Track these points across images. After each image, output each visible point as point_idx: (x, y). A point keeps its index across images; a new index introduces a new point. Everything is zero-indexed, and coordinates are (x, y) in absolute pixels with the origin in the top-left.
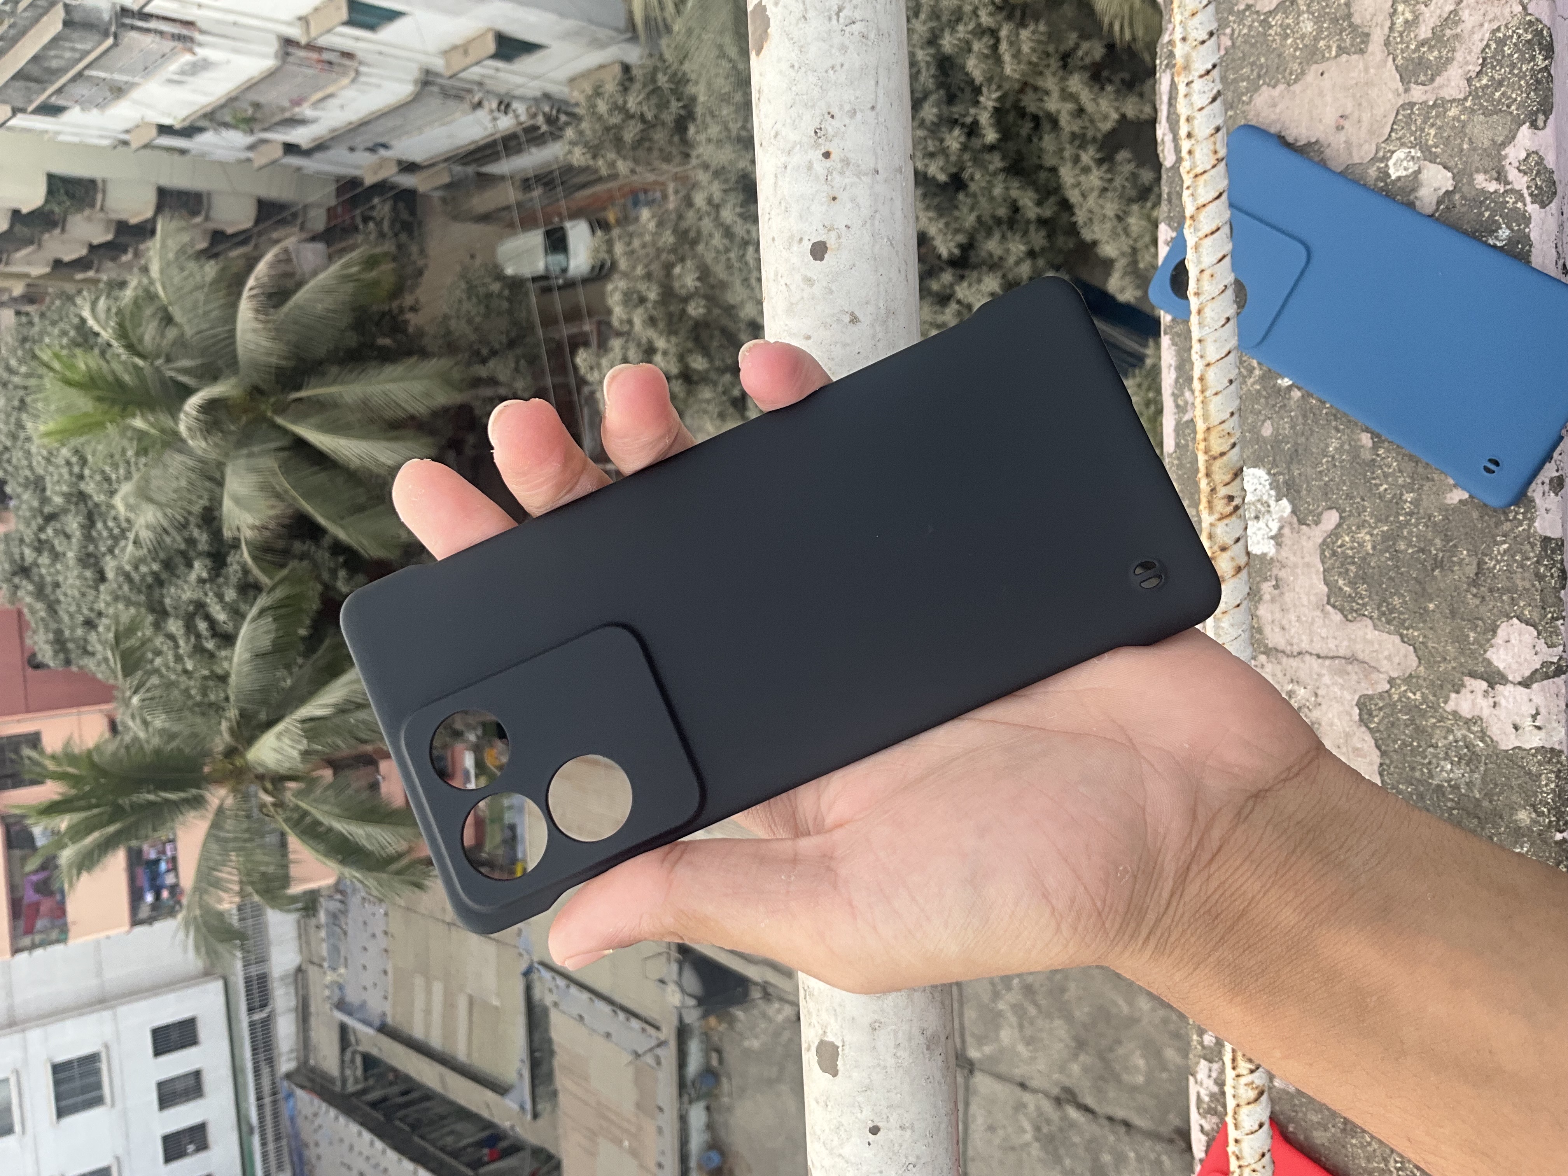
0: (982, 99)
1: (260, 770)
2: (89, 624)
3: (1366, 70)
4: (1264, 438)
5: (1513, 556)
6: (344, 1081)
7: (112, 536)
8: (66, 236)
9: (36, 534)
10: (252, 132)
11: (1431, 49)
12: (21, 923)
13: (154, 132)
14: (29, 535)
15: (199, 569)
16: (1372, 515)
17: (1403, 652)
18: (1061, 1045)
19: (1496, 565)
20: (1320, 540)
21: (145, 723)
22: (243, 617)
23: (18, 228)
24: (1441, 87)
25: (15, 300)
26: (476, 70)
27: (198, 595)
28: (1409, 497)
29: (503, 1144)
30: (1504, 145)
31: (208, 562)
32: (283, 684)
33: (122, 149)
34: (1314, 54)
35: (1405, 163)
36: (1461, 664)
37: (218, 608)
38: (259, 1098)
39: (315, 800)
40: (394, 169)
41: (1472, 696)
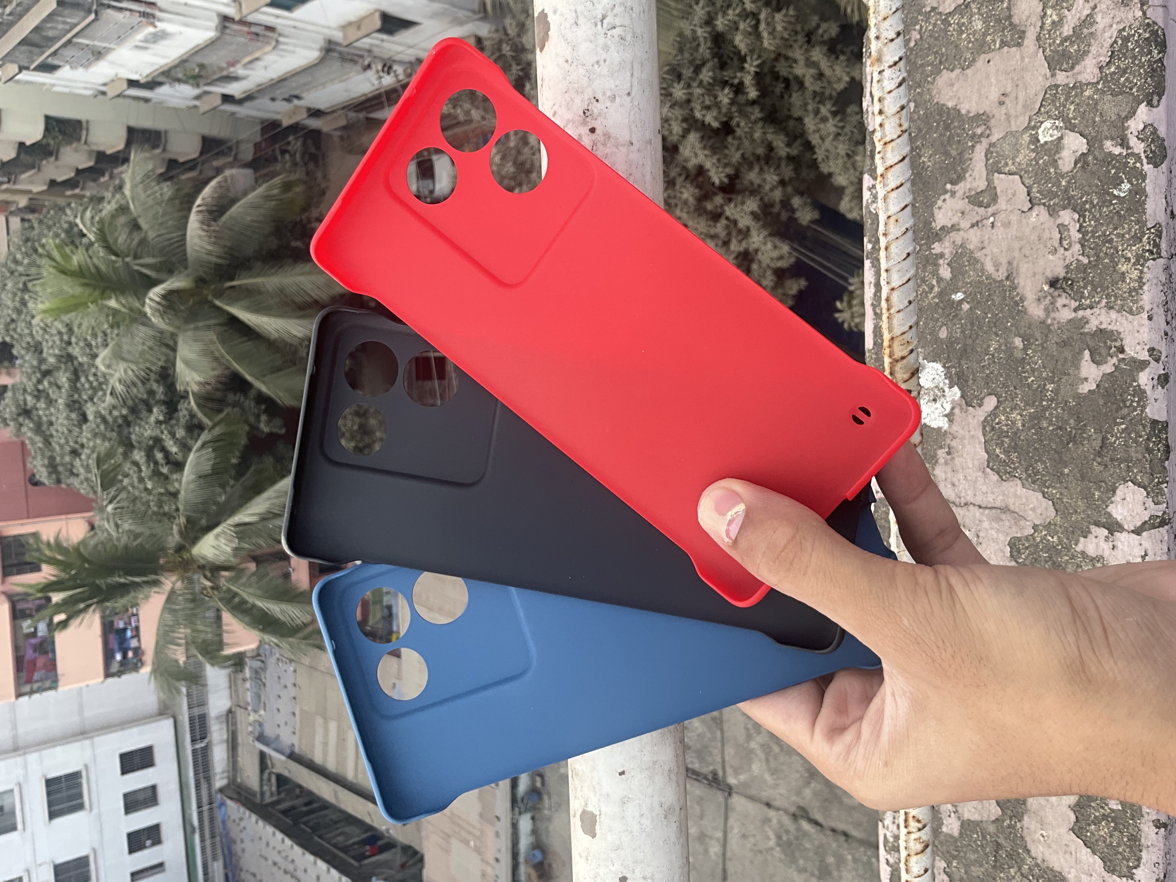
0: (746, 65)
1: (202, 562)
2: (75, 453)
3: (1022, 58)
4: (941, 340)
5: (1130, 434)
6: (262, 794)
7: (92, 388)
8: (59, 163)
9: (35, 386)
10: (198, 86)
11: (1072, 43)
12: (24, 674)
13: (125, 85)
14: (30, 386)
15: (157, 413)
16: (1021, 400)
17: (1044, 505)
18: (797, 776)
19: (1116, 441)
20: (983, 418)
21: (117, 526)
22: (190, 449)
23: (23, 156)
24: (1079, 73)
25: (20, 210)
26: (366, 40)
27: (156, 432)
28: (1050, 387)
29: (380, 843)
30: (1127, 118)
31: (163, 408)
32: (219, 499)
33: (101, 97)
34: (982, 46)
35: (1051, 132)
36: (1088, 516)
37: (171, 443)
38: (199, 807)
39: (242, 585)
40: (305, 115)
41: (1097, 540)
